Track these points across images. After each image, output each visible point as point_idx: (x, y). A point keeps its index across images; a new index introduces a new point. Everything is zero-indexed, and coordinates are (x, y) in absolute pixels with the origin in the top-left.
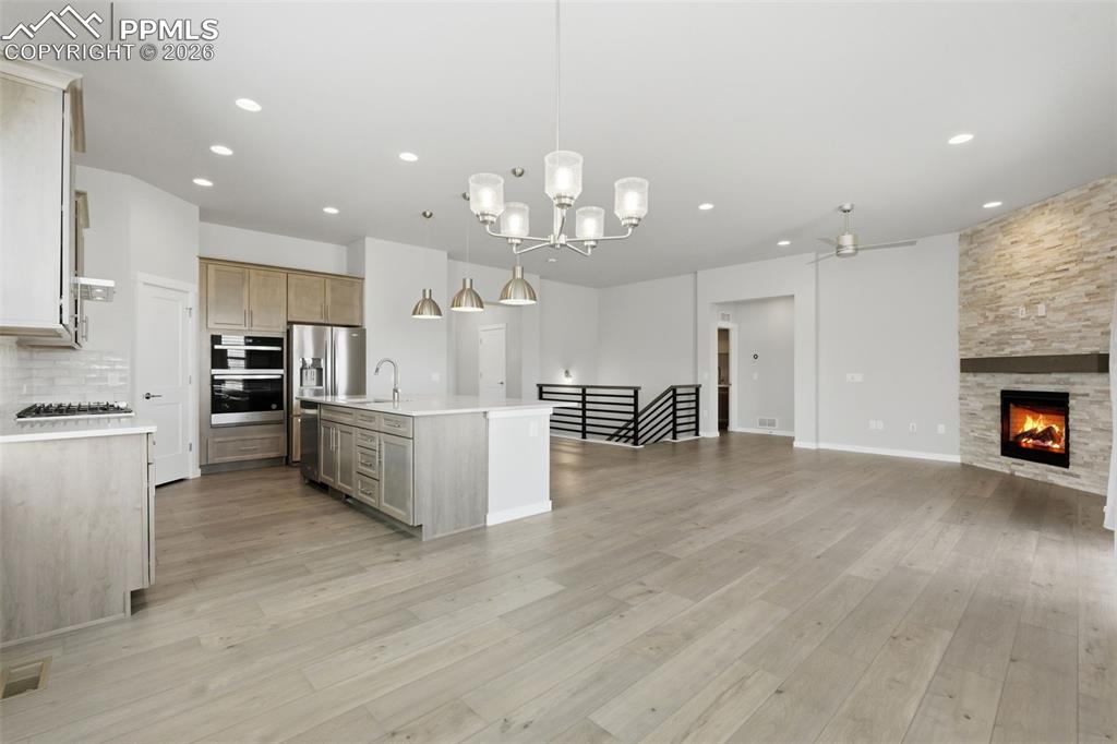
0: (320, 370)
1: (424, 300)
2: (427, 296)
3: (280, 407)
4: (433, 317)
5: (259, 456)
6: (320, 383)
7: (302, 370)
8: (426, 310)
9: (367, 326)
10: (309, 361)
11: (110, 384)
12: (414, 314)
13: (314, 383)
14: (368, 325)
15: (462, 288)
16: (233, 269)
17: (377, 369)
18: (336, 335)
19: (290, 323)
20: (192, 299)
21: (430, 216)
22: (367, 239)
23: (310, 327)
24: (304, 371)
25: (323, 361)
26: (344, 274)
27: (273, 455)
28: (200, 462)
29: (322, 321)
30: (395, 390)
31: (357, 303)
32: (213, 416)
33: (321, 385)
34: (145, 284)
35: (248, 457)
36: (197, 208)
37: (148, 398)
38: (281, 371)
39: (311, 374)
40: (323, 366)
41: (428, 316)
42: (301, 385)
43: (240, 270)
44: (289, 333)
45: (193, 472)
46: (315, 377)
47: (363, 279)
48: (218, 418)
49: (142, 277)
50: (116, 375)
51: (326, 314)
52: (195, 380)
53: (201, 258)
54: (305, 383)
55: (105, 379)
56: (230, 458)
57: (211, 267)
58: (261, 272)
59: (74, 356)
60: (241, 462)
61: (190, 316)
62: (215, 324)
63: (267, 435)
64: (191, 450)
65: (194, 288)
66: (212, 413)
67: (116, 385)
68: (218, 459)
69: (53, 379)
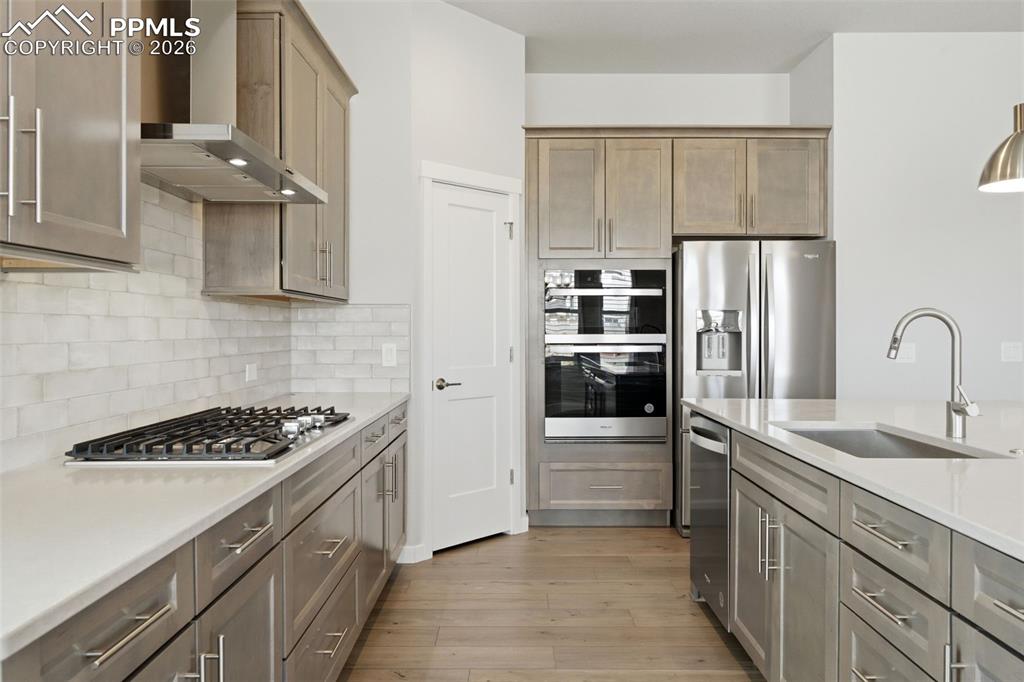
0: (737, 336)
3: (660, 411)
5: (623, 504)
6: (736, 364)
7: (699, 335)
9: (838, 234)
10: (717, 317)
11: (385, 364)
12: (986, 180)
13: (725, 363)
14: (840, 232)
17: (895, 340)
18: (771, 256)
19: (677, 241)
20: (513, 208)
22: (838, 36)
23: (719, 245)
24: (705, 337)
25: (741, 316)
26: (786, 123)
27: (647, 504)
28: (529, 503)
29: (741, 231)
30: (956, 409)
31: (814, 187)
32: (547, 419)
33: (738, 367)
34: (434, 181)
35: (605, 503)
36: (523, 39)
37: (440, 388)
38: (661, 338)
39: (719, 343)
40: (742, 327)
42: (699, 367)
43: (590, 144)
44: (676, 260)
45: (517, 524)
46: (727, 350)
47: (828, 130)
48: (557, 427)
49: (431, 169)
50: (393, 346)
51: (747, 216)
52: (519, 356)
53: (528, 130)
54: (706, 363)
55: (379, 352)
56: (575, 503)
57: (545, 145)
58: (626, 143)
59: (341, 313)
60: (593, 512)
61: (511, 237)
62: (551, 249)
63: (637, 465)
64: (512, 481)
65: (516, 185)
66: (547, 416)
67: (394, 363)
68: (555, 503)
69: (314, 352)
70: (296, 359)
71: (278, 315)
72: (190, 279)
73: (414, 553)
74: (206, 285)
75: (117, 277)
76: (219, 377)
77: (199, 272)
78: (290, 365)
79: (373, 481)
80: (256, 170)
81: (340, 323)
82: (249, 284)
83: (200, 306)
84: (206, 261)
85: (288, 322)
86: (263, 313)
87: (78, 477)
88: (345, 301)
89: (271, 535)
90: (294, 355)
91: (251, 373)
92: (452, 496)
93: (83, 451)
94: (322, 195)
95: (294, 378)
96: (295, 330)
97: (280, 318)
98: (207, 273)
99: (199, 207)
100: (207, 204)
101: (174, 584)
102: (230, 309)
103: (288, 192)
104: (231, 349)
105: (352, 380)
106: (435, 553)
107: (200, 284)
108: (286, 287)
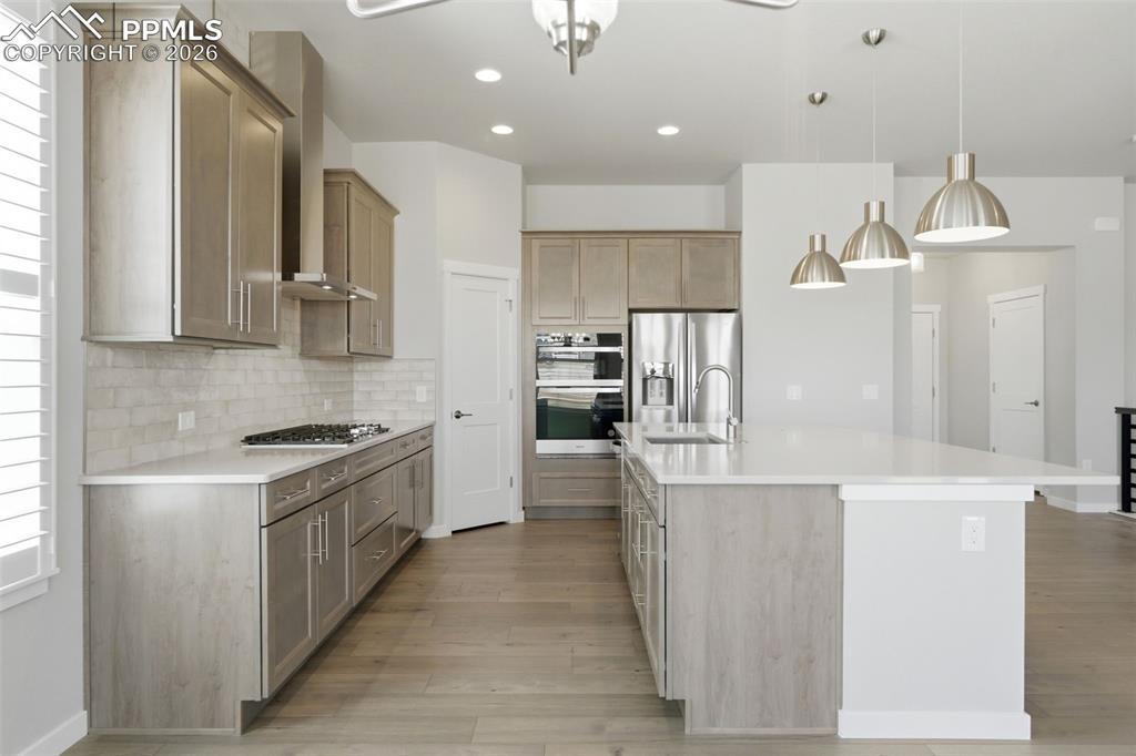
0: (670, 381)
1: (812, 255)
2: (818, 248)
4: (829, 285)
6: (670, 402)
7: (644, 381)
8: (815, 272)
10: (657, 367)
11: (419, 400)
12: (793, 282)
13: (663, 400)
15: (863, 223)
16: (558, 242)
19: (631, 313)
20: (512, 290)
21: (821, 101)
22: (745, 167)
23: (659, 317)
24: (649, 382)
25: (674, 367)
26: (722, 227)
27: (610, 502)
28: (524, 501)
29: (677, 305)
31: (730, 273)
32: (538, 441)
33: (672, 404)
34: (453, 274)
35: (580, 502)
36: (520, 167)
37: (458, 417)
38: (620, 382)
39: (658, 389)
40: (674, 375)
41: (817, 283)
42: (646, 403)
43: (568, 242)
44: (631, 325)
45: (515, 516)
46: (664, 391)
47: (740, 233)
48: (545, 447)
49: (449, 265)
50: (424, 388)
51: (682, 295)
52: (517, 395)
53: (523, 233)
54: (650, 400)
55: (414, 393)
56: (557, 502)
57: (536, 243)
58: (594, 242)
59: (387, 365)
60: (573, 508)
61: (511, 310)
62: (541, 318)
63: (603, 475)
64: (511, 485)
65: (515, 273)
66: (538, 438)
67: (424, 400)
68: (544, 502)
69: (369, 393)
70: (356, 397)
71: (345, 367)
72: (293, 346)
73: (438, 531)
74: (302, 350)
75: (268, 352)
76: (309, 407)
77: (298, 342)
78: (352, 401)
79: (407, 472)
80: (335, 289)
81: (387, 372)
82: (328, 349)
83: (297, 362)
84: (302, 335)
85: (351, 371)
86: (335, 367)
87: (248, 453)
88: (390, 357)
89: (345, 480)
90: (355, 394)
91: (328, 405)
92: (467, 493)
93: (250, 440)
94: (373, 296)
95: (357, 410)
96: (356, 377)
97: (346, 369)
98: (302, 342)
99: (298, 303)
100: (302, 301)
101: (308, 484)
102: (316, 365)
103: (353, 297)
104: (316, 390)
105: (395, 412)
106: (453, 532)
107: (299, 349)
108: (351, 350)
